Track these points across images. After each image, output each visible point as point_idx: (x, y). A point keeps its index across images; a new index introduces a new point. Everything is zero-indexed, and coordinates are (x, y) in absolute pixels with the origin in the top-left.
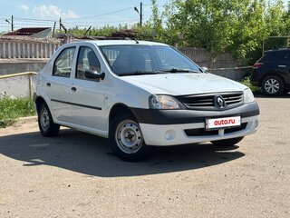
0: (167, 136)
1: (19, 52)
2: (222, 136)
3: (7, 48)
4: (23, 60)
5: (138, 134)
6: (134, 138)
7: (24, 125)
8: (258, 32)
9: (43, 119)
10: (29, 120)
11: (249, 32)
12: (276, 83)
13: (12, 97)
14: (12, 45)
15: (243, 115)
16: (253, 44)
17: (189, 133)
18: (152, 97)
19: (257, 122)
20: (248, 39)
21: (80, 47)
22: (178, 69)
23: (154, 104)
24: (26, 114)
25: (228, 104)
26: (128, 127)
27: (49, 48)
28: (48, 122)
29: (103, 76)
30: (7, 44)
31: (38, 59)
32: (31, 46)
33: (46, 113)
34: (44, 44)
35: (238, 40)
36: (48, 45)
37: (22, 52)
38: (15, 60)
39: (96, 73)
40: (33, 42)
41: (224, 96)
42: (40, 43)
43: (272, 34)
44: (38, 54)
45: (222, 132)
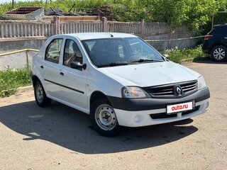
0: (137, 119)
1: (18, 31)
2: (180, 118)
3: (9, 28)
4: (22, 38)
5: (113, 116)
6: (110, 118)
7: (24, 94)
8: (209, 9)
9: (38, 93)
10: (27, 89)
11: (201, 9)
12: (222, 51)
13: (14, 70)
14: (12, 26)
15: (197, 100)
16: (205, 19)
17: (154, 117)
18: (123, 88)
19: (208, 103)
20: (201, 14)
21: (67, 40)
22: (144, 58)
23: (126, 94)
24: (25, 83)
25: (185, 91)
26: (105, 109)
27: (41, 28)
28: (42, 96)
29: (84, 67)
30: (9, 26)
31: (34, 37)
32: (28, 27)
33: (41, 89)
34: (38, 25)
35: (193, 16)
36: (41, 25)
37: (20, 32)
38: (15, 39)
39: (79, 64)
40: (29, 23)
41: (182, 86)
42: (35, 24)
43: (220, 10)
44: (33, 34)
45: (180, 115)
